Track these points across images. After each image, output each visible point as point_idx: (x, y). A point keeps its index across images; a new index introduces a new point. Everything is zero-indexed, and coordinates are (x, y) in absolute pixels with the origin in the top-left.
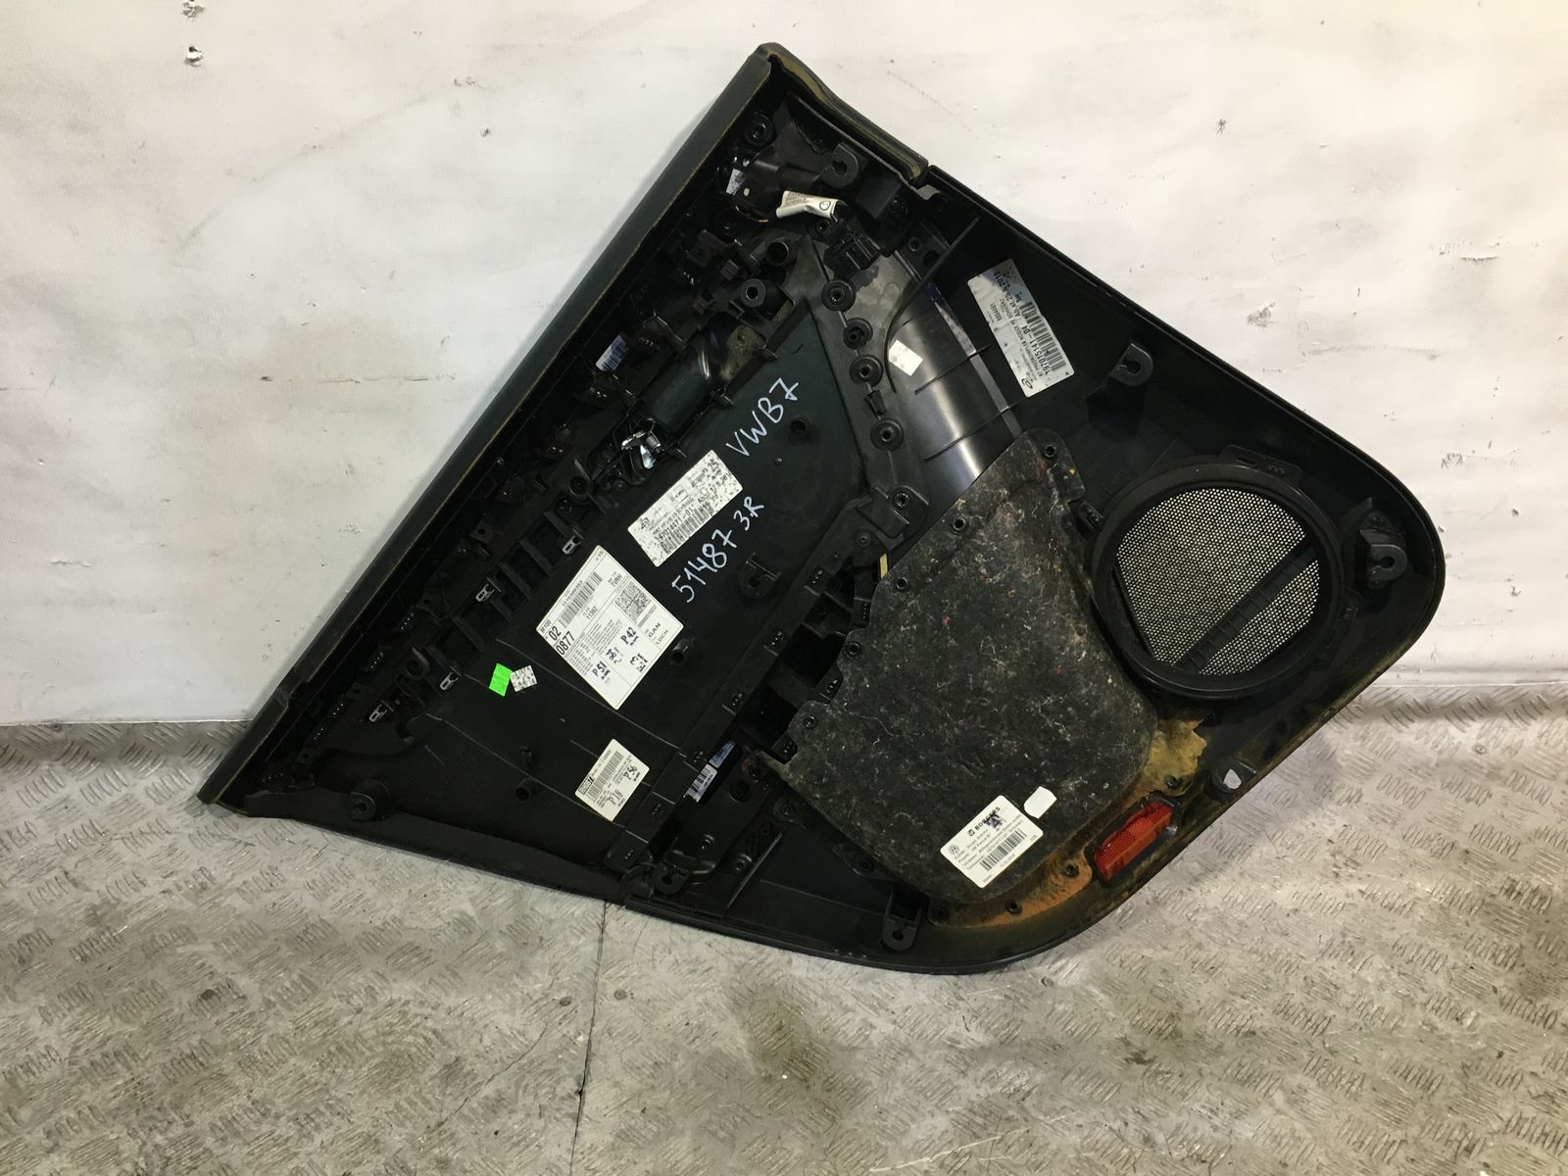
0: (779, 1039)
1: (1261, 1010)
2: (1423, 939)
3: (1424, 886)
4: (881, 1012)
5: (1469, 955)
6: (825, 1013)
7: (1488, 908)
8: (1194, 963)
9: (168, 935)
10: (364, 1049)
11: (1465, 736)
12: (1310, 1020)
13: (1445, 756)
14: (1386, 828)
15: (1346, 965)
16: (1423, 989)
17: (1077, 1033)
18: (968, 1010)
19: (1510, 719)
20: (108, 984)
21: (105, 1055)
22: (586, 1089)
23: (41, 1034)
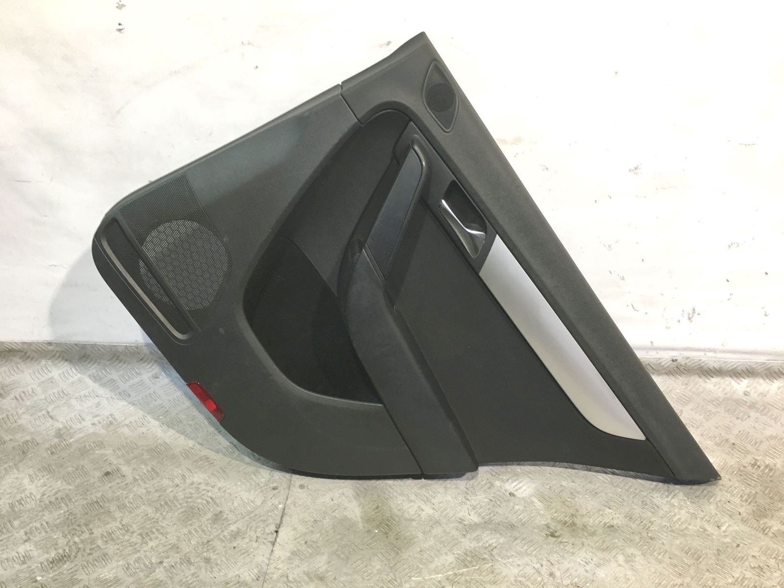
0: (377, 513)
1: (618, 515)
4: (428, 503)
5: (729, 495)
6: (399, 502)
7: (742, 473)
8: (587, 490)
9: (92, 445)
10: (177, 504)
11: (740, 386)
12: (642, 522)
13: (728, 395)
16: (702, 511)
17: (524, 520)
18: (471, 506)
19: (764, 379)
20: (62, 466)
21: (57, 499)
22: (280, 530)
23: (28, 487)
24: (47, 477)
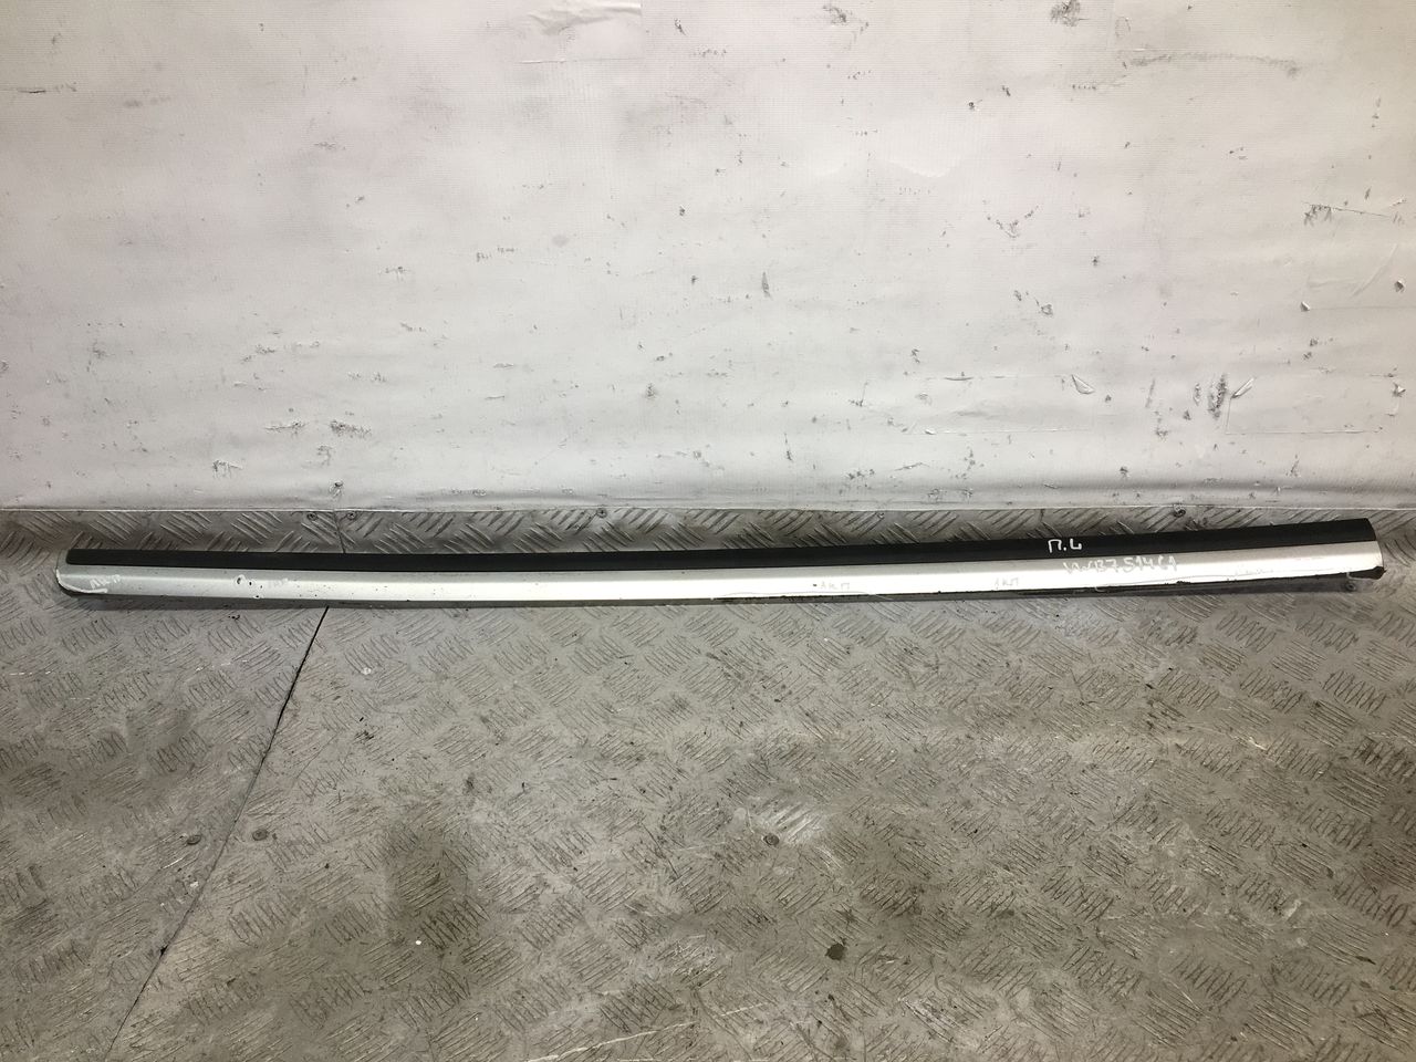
0: (430, 896)
1: (1026, 885)
2: (1248, 806)
3: (1257, 744)
4: (562, 868)
5: (1304, 828)
6: (493, 867)
7: (1336, 773)
8: (956, 823)
12: (1085, 901)
14: (1221, 673)
15: (1145, 834)
16: (1237, 869)
17: (791, 903)
22: (172, 946)
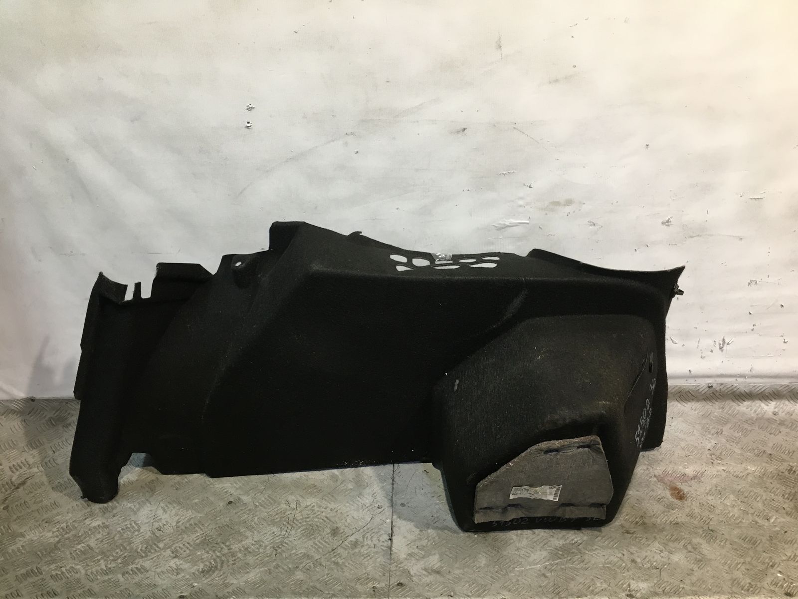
1: (680, 515)
2: (752, 489)
3: (751, 468)
5: (773, 495)
7: (780, 477)
10: (298, 523)
11: (769, 408)
12: (702, 519)
13: (760, 416)
14: (734, 445)
15: (718, 498)
16: (752, 508)
19: (788, 400)
20: (189, 498)
21: (191, 524)
22: (393, 538)
23: (163, 517)
24: (177, 508)
